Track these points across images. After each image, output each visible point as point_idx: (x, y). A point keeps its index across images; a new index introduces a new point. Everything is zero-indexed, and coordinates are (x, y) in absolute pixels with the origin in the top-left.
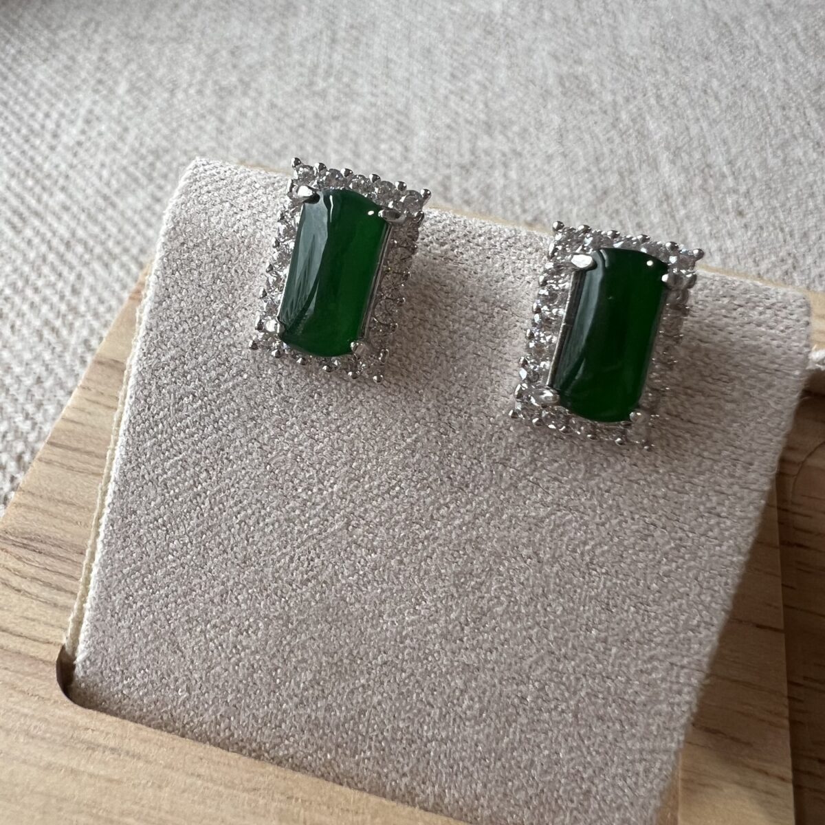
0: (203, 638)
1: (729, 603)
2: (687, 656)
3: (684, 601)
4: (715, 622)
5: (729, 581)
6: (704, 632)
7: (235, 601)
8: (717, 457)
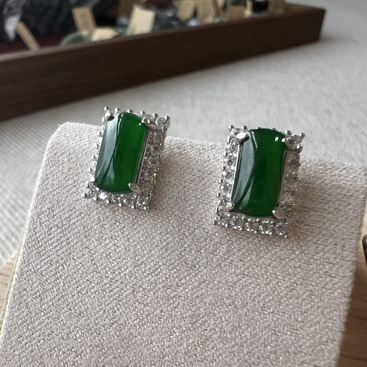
0: (57, 359)
1: (343, 327)
2: (323, 361)
3: (317, 327)
4: (337, 339)
5: (341, 314)
6: (331, 345)
7: (75, 337)
8: (325, 244)
